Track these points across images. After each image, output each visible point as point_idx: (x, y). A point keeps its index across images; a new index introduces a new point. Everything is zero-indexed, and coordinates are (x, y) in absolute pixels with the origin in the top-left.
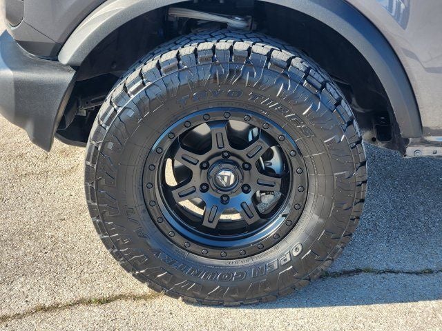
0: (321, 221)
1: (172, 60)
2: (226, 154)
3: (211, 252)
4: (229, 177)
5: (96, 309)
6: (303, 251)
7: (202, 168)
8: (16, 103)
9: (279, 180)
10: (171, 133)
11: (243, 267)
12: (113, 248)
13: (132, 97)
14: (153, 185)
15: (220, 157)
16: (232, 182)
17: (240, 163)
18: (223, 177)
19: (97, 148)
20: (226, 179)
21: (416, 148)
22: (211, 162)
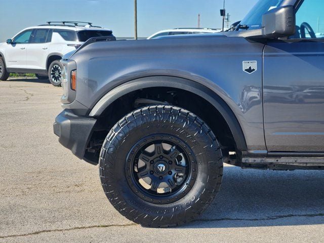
0: (203, 184)
1: (139, 112)
2: (161, 157)
3: (155, 201)
4: (163, 167)
5: (102, 228)
6: (196, 199)
7: (151, 163)
8: (71, 134)
9: (185, 168)
10: (138, 145)
11: (169, 208)
12: (111, 198)
13: (122, 128)
14: (129, 169)
15: (159, 159)
16: (164, 170)
17: (168, 161)
18: (160, 167)
19: (105, 151)
20: (161, 168)
21: (246, 159)
22: (155, 161)
